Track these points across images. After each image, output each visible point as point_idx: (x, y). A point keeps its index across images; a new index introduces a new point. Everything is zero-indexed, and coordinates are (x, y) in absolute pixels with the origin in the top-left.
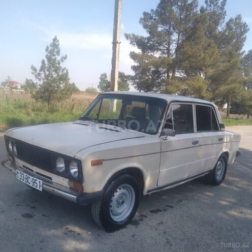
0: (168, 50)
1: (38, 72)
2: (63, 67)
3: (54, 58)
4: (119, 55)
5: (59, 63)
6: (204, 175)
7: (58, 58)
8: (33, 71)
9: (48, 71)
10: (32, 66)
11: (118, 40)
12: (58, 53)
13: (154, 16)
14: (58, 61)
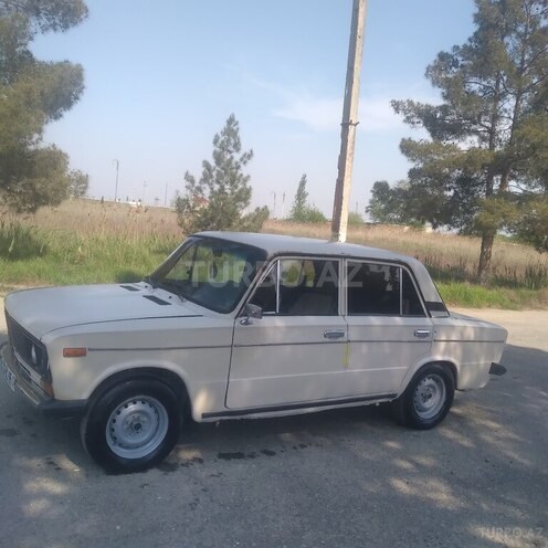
0: (492, 131)
1: (197, 184)
2: (245, 175)
3: (228, 157)
4: (353, 149)
5: (238, 167)
6: (377, 402)
7: (237, 157)
8: (188, 184)
9: (218, 182)
10: (187, 174)
11: (353, 118)
12: (237, 146)
13: (460, 59)
14: (237, 163)
